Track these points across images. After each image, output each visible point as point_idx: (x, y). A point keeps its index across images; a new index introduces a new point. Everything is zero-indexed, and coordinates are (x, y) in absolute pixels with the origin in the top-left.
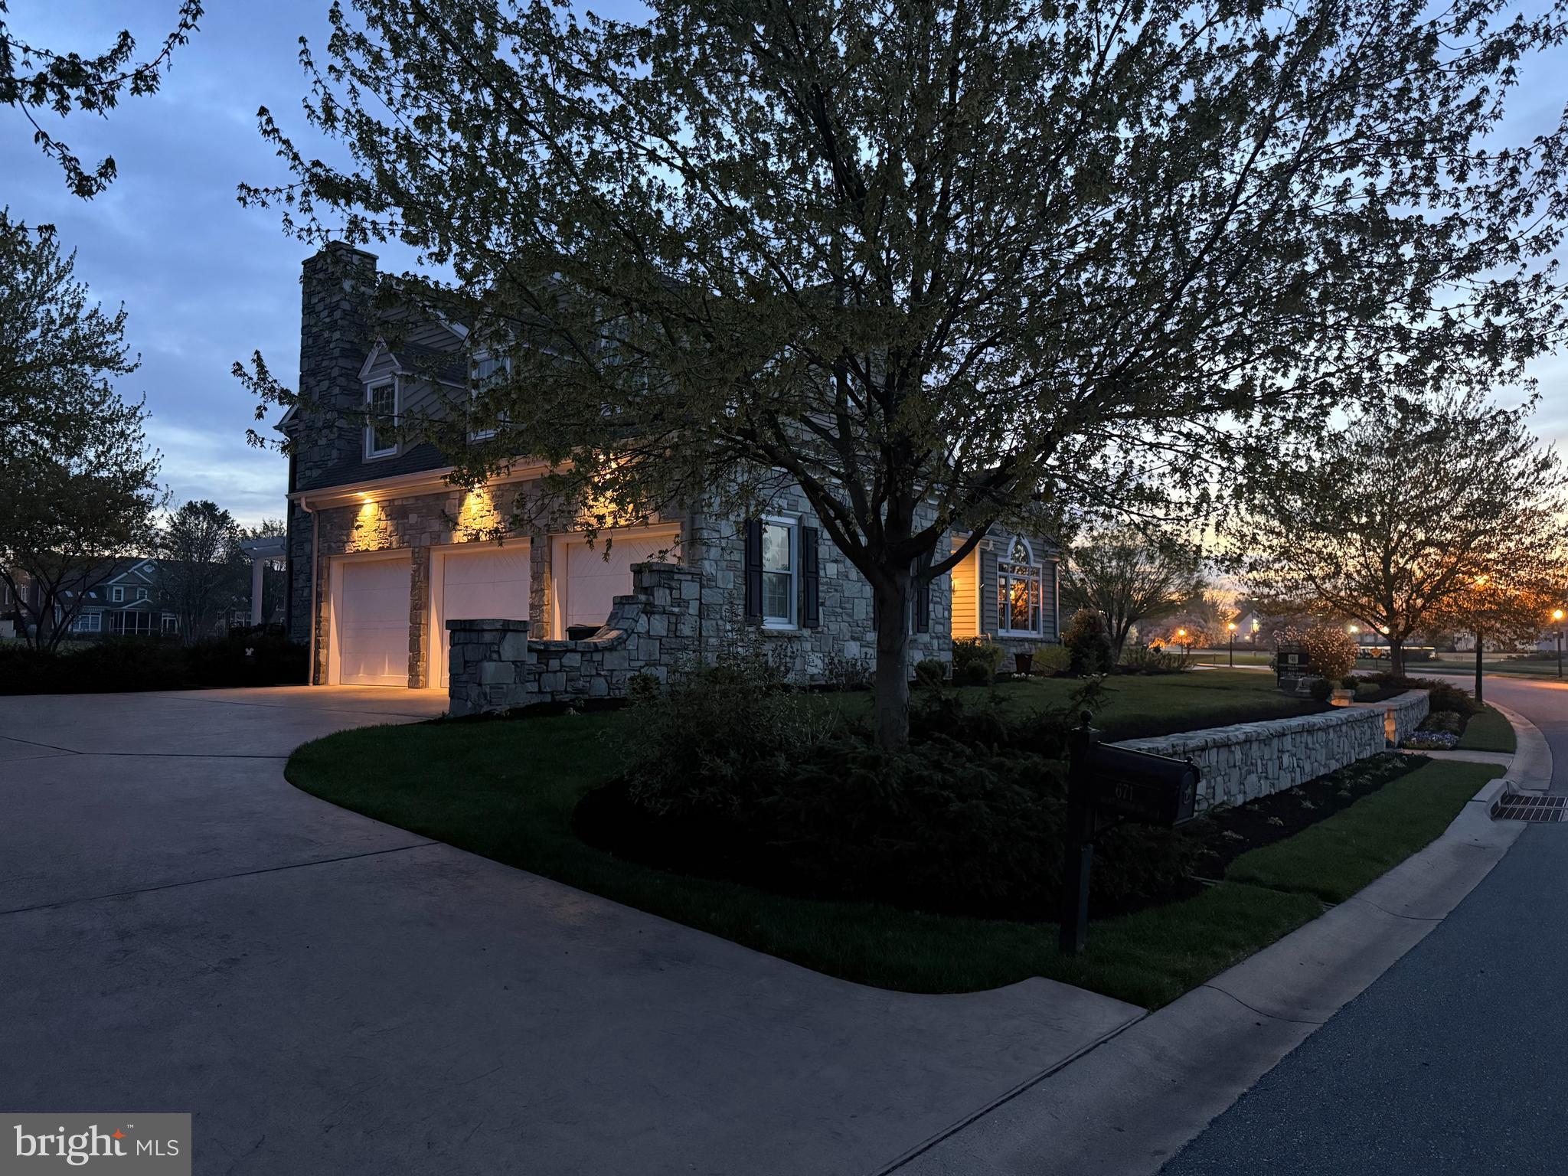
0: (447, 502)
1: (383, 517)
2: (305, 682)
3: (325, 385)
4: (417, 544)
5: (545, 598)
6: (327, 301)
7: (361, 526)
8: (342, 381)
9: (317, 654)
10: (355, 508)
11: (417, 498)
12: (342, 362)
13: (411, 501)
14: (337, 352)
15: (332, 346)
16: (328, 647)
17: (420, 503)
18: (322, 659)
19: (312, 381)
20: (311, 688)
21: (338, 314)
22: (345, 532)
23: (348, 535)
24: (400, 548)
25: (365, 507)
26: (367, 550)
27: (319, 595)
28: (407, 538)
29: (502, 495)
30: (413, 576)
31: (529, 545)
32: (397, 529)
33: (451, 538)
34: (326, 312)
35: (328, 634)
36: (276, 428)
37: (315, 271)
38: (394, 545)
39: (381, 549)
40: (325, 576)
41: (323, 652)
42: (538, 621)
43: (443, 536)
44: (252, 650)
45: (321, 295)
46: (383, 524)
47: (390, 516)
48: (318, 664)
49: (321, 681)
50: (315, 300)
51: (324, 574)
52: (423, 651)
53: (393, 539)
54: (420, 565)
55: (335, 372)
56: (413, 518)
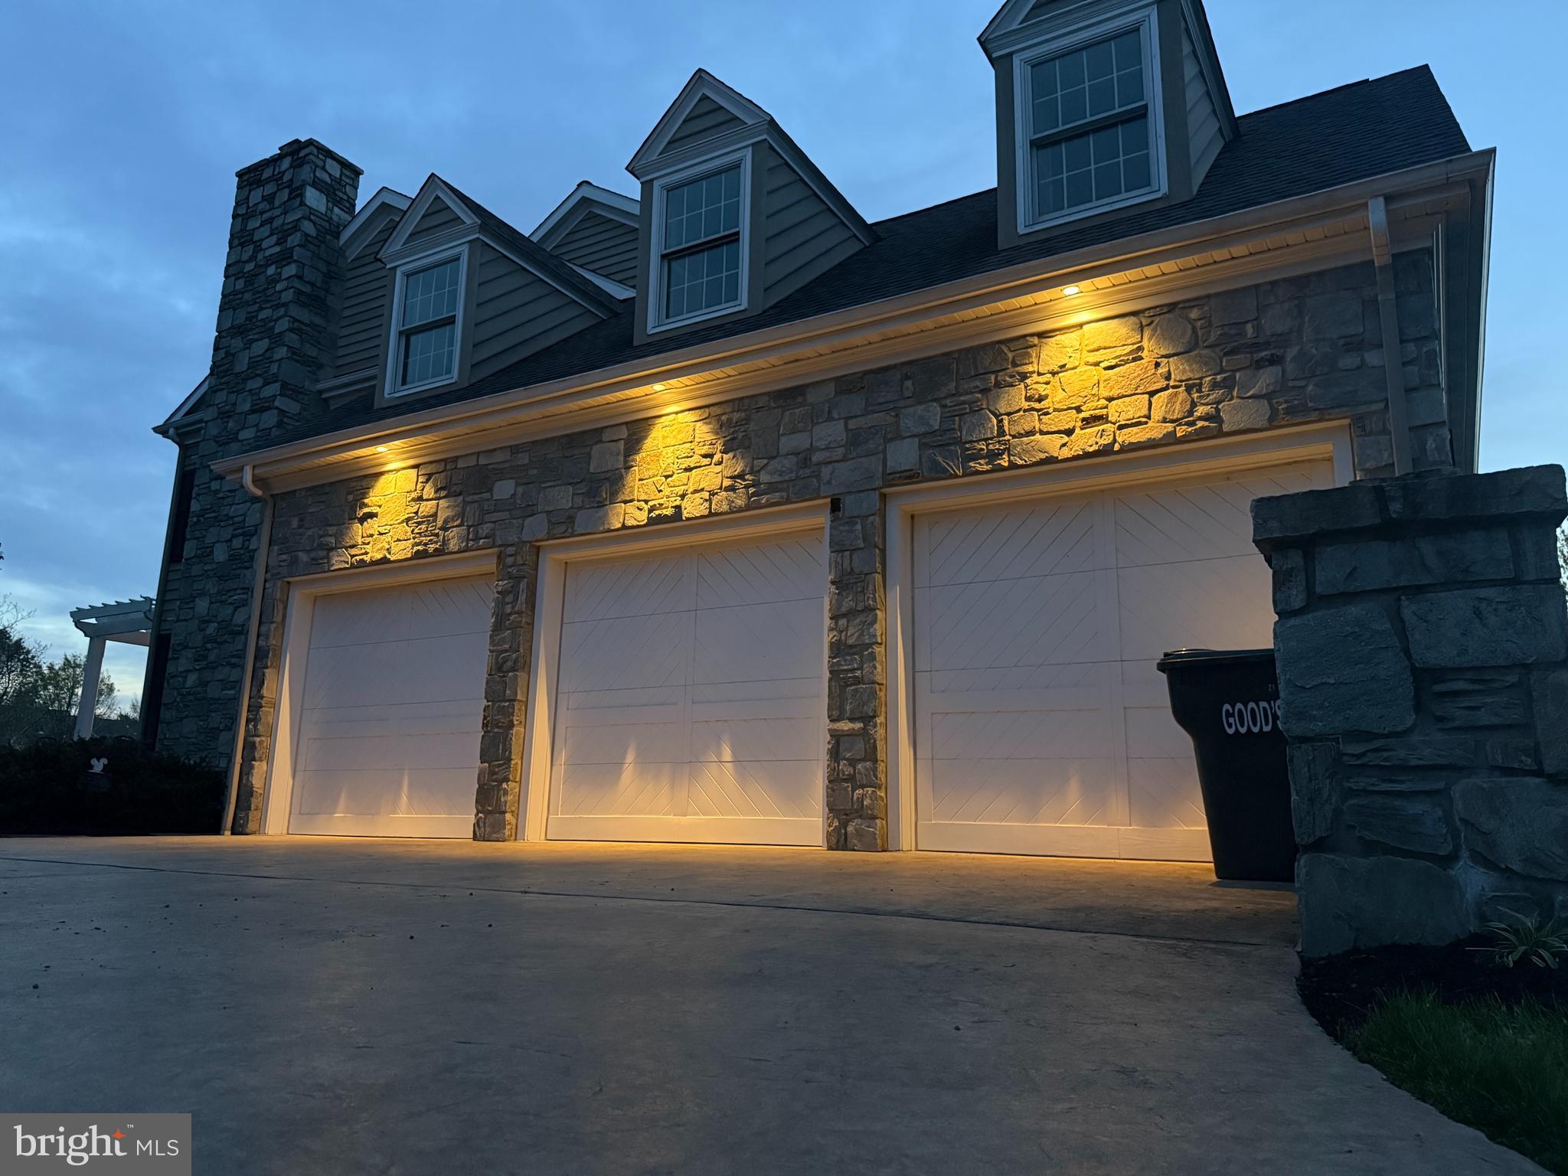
0: (596, 449)
1: (429, 491)
2: (217, 830)
3: (260, 347)
4: (513, 538)
5: (878, 628)
6: (277, 223)
7: (372, 515)
8: (292, 338)
9: (246, 770)
10: (365, 479)
11: (514, 449)
12: (295, 311)
13: (499, 457)
14: (287, 296)
15: (279, 287)
16: (270, 759)
17: (523, 459)
18: (257, 781)
19: (237, 343)
20: (226, 839)
21: (294, 240)
22: (332, 530)
23: (340, 536)
24: (466, 550)
25: (383, 479)
26: (384, 560)
27: (261, 655)
28: (485, 529)
29: (747, 420)
30: (500, 604)
31: (824, 519)
32: (462, 515)
33: (604, 519)
34: (274, 239)
35: (272, 732)
36: (156, 430)
37: (259, 183)
38: (453, 545)
39: (418, 555)
40: (278, 618)
41: (260, 768)
42: (858, 681)
43: (581, 517)
44: (104, 761)
45: (265, 216)
46: (427, 508)
47: (446, 490)
48: (246, 793)
49: (251, 826)
50: (254, 223)
51: (273, 614)
52: (516, 760)
53: (450, 534)
54: (518, 579)
55: (283, 325)
56: (504, 489)
